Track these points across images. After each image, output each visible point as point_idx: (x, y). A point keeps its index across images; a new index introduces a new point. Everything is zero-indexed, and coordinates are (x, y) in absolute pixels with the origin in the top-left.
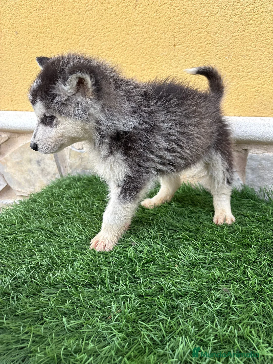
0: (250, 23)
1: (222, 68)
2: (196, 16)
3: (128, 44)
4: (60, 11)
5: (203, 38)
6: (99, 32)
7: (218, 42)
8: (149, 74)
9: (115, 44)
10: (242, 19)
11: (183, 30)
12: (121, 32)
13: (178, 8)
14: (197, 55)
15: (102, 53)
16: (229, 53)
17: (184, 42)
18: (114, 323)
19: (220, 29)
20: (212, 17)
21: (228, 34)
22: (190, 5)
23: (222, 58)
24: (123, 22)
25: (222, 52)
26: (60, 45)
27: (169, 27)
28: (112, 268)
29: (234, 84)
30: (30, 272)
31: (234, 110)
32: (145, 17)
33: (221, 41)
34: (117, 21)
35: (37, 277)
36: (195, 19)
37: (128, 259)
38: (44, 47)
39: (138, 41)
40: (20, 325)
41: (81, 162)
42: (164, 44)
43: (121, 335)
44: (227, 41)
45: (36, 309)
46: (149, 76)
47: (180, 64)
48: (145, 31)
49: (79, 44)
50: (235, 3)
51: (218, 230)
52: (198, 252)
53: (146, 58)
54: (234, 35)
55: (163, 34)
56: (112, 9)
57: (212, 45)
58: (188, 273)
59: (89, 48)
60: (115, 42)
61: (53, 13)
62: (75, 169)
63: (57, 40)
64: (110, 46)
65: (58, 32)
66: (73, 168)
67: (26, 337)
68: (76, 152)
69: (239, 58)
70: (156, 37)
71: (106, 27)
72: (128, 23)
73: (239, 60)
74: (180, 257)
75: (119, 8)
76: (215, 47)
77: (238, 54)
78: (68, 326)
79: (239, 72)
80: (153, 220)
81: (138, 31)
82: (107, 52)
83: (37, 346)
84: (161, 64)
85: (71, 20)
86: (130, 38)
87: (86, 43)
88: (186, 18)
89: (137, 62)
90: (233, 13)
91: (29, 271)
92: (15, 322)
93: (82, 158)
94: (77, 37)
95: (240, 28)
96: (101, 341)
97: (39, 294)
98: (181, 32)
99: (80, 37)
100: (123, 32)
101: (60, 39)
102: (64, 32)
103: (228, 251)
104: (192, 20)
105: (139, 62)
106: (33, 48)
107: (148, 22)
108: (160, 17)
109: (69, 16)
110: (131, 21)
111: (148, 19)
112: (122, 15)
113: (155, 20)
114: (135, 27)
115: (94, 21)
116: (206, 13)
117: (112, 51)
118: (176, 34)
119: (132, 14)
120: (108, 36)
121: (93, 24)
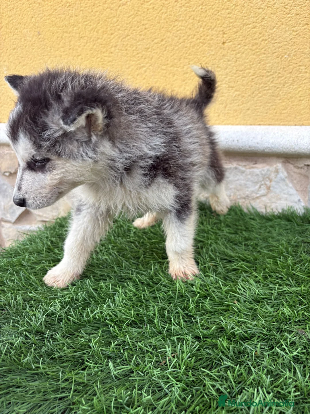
1: (281, 68)
2: (250, 8)
3: (168, 42)
4: (89, 6)
5: (258, 33)
6: (134, 30)
7: (275, 38)
8: (192, 78)
9: (152, 43)
10: (305, 11)
11: (234, 24)
12: (160, 30)
14: (250, 54)
15: (138, 54)
16: (289, 51)
17: (235, 39)
18: (170, 370)
19: (278, 23)
20: (268, 9)
21: (287, 29)
23: (280, 57)
24: (163, 18)
25: (280, 50)
26: (89, 46)
27: (216, 22)
28: (160, 304)
29: (294, 87)
30: (65, 308)
31: (295, 118)
32: (188, 10)
33: (280, 37)
34: (155, 16)
35: (73, 313)
36: (248, 11)
37: (177, 294)
38: (70, 49)
39: (179, 39)
40: (58, 370)
42: (211, 42)
43: (180, 385)
44: (287, 36)
45: (75, 352)
47: (230, 65)
48: (189, 27)
49: (111, 44)
51: (281, 260)
52: (260, 285)
53: (190, 59)
54: (295, 29)
55: (210, 30)
56: (150, 3)
57: (269, 41)
58: (252, 311)
59: (123, 49)
60: (153, 41)
61: (81, 9)
63: (85, 41)
64: (147, 45)
65: (87, 31)
67: (66, 385)
69: (302, 56)
70: (201, 33)
71: (142, 24)
72: (168, 19)
73: (301, 59)
74: (240, 292)
76: (272, 44)
77: (300, 52)
78: (115, 373)
79: (301, 73)
80: (202, 248)
81: (180, 27)
82: (143, 53)
83: (80, 396)
85: (102, 16)
86: (171, 35)
87: (119, 43)
88: (237, 11)
89: (179, 63)
90: (294, 3)
91: (63, 307)
92: (53, 367)
94: (109, 36)
95: (302, 21)
96: (156, 392)
97: (77, 334)
98: (231, 27)
99: (112, 36)
100: (163, 29)
101: (89, 39)
102: (94, 31)
103: (297, 285)
104: (244, 13)
105: (181, 63)
106: (57, 50)
107: (192, 17)
108: (206, 11)
109: (100, 12)
110: (172, 16)
111: (192, 13)
112: (162, 9)
113: (201, 14)
114: (176, 23)
115: (129, 17)
116: (262, 4)
117: (149, 52)
118: (225, 30)
119: (173, 7)
120: (145, 34)
121: (127, 20)
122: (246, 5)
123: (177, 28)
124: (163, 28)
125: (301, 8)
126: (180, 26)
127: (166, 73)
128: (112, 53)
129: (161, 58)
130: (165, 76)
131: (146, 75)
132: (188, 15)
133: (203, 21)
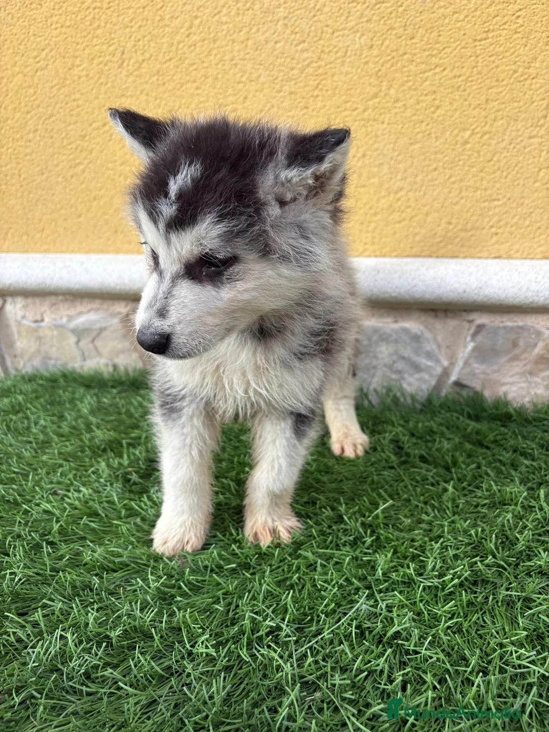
0: (316, 93)
6: (61, 108)
9: (90, 129)
13: (195, 66)
15: (70, 144)
22: (213, 62)
24: (103, 91)
32: (139, 82)
34: (90, 87)
36: (224, 86)
41: (40, 345)
49: (28, 128)
50: (288, 60)
54: (290, 114)
56: (81, 68)
59: (47, 135)
60: (91, 125)
62: (30, 359)
64: (82, 131)
68: (29, 327)
71: (72, 99)
75: (94, 65)
82: (78, 142)
85: (11, 85)
87: (40, 127)
88: (208, 85)
90: (286, 77)
93: (40, 338)
94: (24, 116)
95: (299, 102)
99: (29, 116)
107: (145, 92)
108: (164, 84)
109: (8, 79)
110: (117, 90)
111: (145, 86)
112: (99, 78)
113: (157, 88)
115: (52, 87)
116: (242, 76)
117: (87, 141)
119: (116, 76)
120: (78, 115)
121: (50, 93)
122: (220, 76)
125: (295, 84)
127: (115, 174)
128: (30, 141)
129: (105, 151)
130: (113, 180)
131: (85, 178)
132: (139, 89)
133: (161, 98)
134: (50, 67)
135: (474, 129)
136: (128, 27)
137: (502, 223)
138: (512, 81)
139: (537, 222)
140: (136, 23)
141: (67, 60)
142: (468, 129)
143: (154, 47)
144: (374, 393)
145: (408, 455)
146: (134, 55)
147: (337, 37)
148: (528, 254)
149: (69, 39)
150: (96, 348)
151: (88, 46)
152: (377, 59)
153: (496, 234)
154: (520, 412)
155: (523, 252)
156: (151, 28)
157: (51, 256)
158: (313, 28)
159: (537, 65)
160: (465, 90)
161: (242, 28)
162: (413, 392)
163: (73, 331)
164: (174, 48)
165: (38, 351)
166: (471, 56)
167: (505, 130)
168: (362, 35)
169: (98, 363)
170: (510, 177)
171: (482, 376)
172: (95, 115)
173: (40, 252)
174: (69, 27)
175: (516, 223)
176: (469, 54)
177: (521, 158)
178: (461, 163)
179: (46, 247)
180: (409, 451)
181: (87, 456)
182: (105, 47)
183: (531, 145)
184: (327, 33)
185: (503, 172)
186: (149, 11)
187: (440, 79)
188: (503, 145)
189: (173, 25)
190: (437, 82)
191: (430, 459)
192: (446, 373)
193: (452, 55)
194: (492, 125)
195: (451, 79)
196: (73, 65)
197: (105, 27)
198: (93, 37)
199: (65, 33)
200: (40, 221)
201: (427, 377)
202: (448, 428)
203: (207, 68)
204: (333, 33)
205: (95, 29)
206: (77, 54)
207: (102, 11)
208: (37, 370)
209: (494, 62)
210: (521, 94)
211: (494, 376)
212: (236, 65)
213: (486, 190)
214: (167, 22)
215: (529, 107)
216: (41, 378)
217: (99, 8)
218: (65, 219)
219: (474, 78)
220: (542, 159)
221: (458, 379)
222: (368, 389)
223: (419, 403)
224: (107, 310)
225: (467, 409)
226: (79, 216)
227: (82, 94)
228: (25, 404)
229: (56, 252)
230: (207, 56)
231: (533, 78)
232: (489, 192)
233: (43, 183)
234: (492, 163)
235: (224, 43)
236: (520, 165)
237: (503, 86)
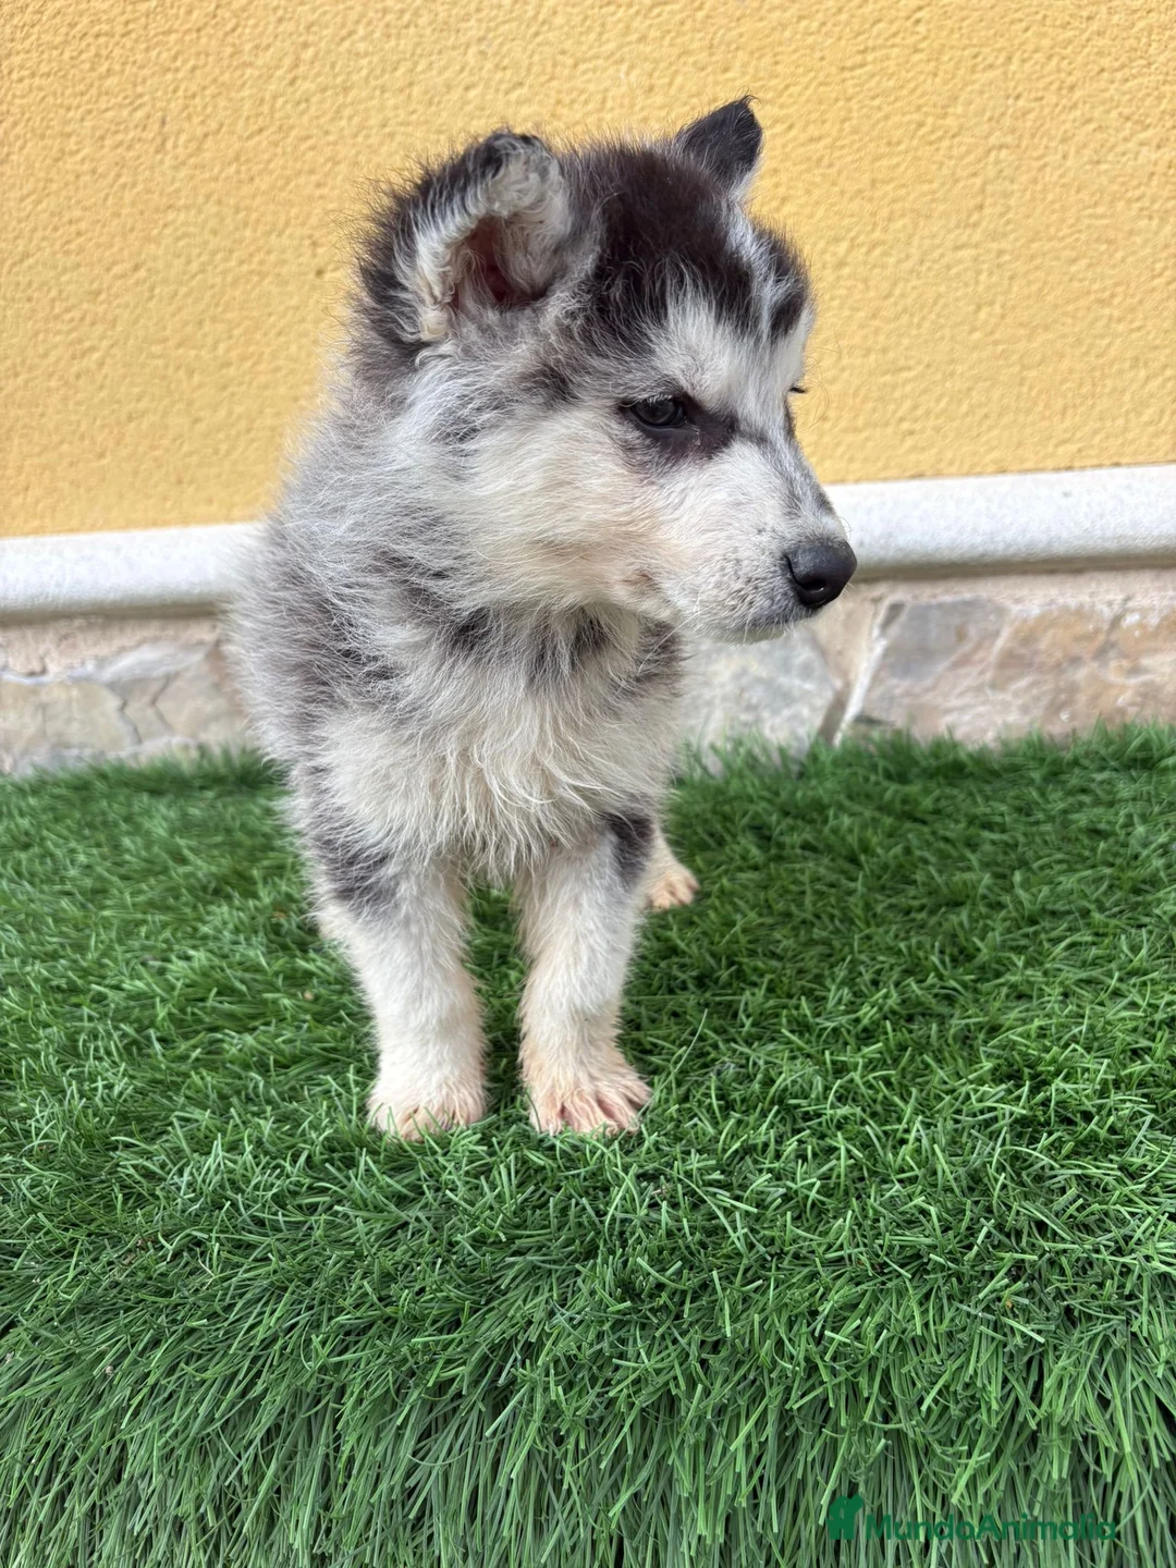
3: (157, 272)
6: (44, 238)
9: (107, 278)
12: (124, 235)
13: (310, 142)
15: (67, 310)
22: (346, 132)
24: (127, 200)
27: (288, 212)
32: (200, 177)
34: (102, 195)
39: (189, 262)
41: (44, 721)
42: (284, 270)
46: (250, 384)
48: (209, 226)
53: (229, 321)
55: (274, 235)
56: (80, 156)
59: (18, 296)
60: (108, 270)
62: (26, 752)
64: (92, 283)
66: (17, 749)
68: (19, 686)
70: (249, 245)
71: (65, 219)
72: (145, 202)
75: (106, 150)
81: (185, 228)
82: (85, 306)
84: (282, 339)
86: (160, 252)
93: (43, 707)
100: (133, 235)
105: (205, 335)
107: (215, 197)
108: (252, 179)
110: (156, 196)
111: (213, 185)
112: (119, 176)
113: (238, 188)
114: (171, 216)
115: (22, 199)
117: (102, 302)
118: (317, 234)
119: (152, 168)
120: (81, 250)
121: (19, 210)
122: (362, 159)
123: (176, 229)
124: (132, 230)
126: (183, 225)
127: (166, 366)
129: (142, 321)
130: (164, 377)
131: (106, 377)
132: (203, 191)
133: (248, 209)
134: (14, 158)
135: (853, 240)
136: (169, 70)
137: (920, 412)
138: (915, 142)
139: (980, 405)
140: (185, 62)
141: (48, 142)
142: (843, 239)
143: (225, 109)
144: (711, 753)
145: (781, 846)
146: (186, 125)
147: (584, 72)
148: (973, 466)
149: (50, 100)
150: (161, 717)
151: (90, 112)
152: (663, 113)
153: (911, 433)
154: (980, 759)
155: (962, 463)
156: (217, 71)
157: (50, 541)
158: (536, 58)
159: (959, 110)
160: (830, 165)
161: (398, 62)
162: (783, 744)
163: (112, 686)
164: (266, 109)
165: (43, 733)
166: (837, 100)
167: (911, 237)
168: (632, 67)
169: (169, 745)
170: (927, 324)
171: (906, 701)
172: (115, 249)
173: (26, 534)
174: (48, 75)
175: (944, 411)
176: (834, 95)
177: (942, 289)
178: (836, 303)
179: (36, 523)
180: (782, 839)
181: (186, 904)
182: (125, 113)
183: (960, 261)
184: (564, 65)
185: (912, 315)
186: (210, 37)
187: (784, 146)
188: (907, 265)
189: (260, 62)
190: (778, 152)
191: (821, 846)
192: (839, 704)
193: (803, 99)
194: (885, 229)
195: (803, 145)
196: (62, 151)
197: (123, 71)
198: (99, 95)
199: (40, 89)
200: (20, 469)
201: (805, 712)
202: (850, 797)
203: (335, 143)
204: (575, 65)
205: (102, 78)
206: (68, 129)
207: (113, 41)
208: (45, 771)
209: (879, 108)
210: (934, 167)
211: (928, 698)
212: (392, 135)
213: (884, 351)
214: (246, 58)
215: (949, 190)
216: (57, 784)
217: (106, 34)
218: (72, 464)
219: (845, 142)
220: (981, 288)
221: (863, 711)
222: (699, 747)
223: (794, 760)
224: (175, 638)
225: (881, 763)
226: (101, 455)
227: (85, 209)
228: (38, 832)
229: (59, 532)
230: (333, 120)
231: (954, 136)
232: (891, 355)
233: (20, 393)
234: (892, 300)
235: (364, 94)
236: (942, 302)
237: (899, 153)
